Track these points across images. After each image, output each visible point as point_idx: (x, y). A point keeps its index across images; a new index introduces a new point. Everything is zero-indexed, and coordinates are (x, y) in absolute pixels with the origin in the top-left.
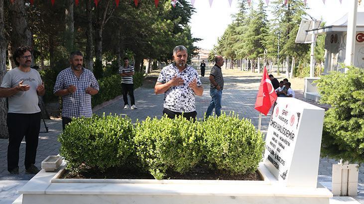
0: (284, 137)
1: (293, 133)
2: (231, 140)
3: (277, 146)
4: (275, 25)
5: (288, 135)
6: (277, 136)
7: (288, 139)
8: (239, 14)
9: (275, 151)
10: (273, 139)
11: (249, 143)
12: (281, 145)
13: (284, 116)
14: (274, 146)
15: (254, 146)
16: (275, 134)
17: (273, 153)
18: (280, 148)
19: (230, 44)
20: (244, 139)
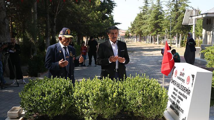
0: (182, 92)
1: (189, 89)
2: (144, 95)
3: (177, 98)
4: (168, 13)
5: (185, 91)
6: (177, 91)
7: (185, 94)
8: (144, 7)
9: (176, 102)
10: (174, 93)
11: (157, 97)
12: (180, 98)
13: (181, 77)
14: (175, 98)
15: (160, 99)
16: (175, 89)
17: (174, 103)
18: (180, 100)
19: (139, 26)
20: (153, 94)
